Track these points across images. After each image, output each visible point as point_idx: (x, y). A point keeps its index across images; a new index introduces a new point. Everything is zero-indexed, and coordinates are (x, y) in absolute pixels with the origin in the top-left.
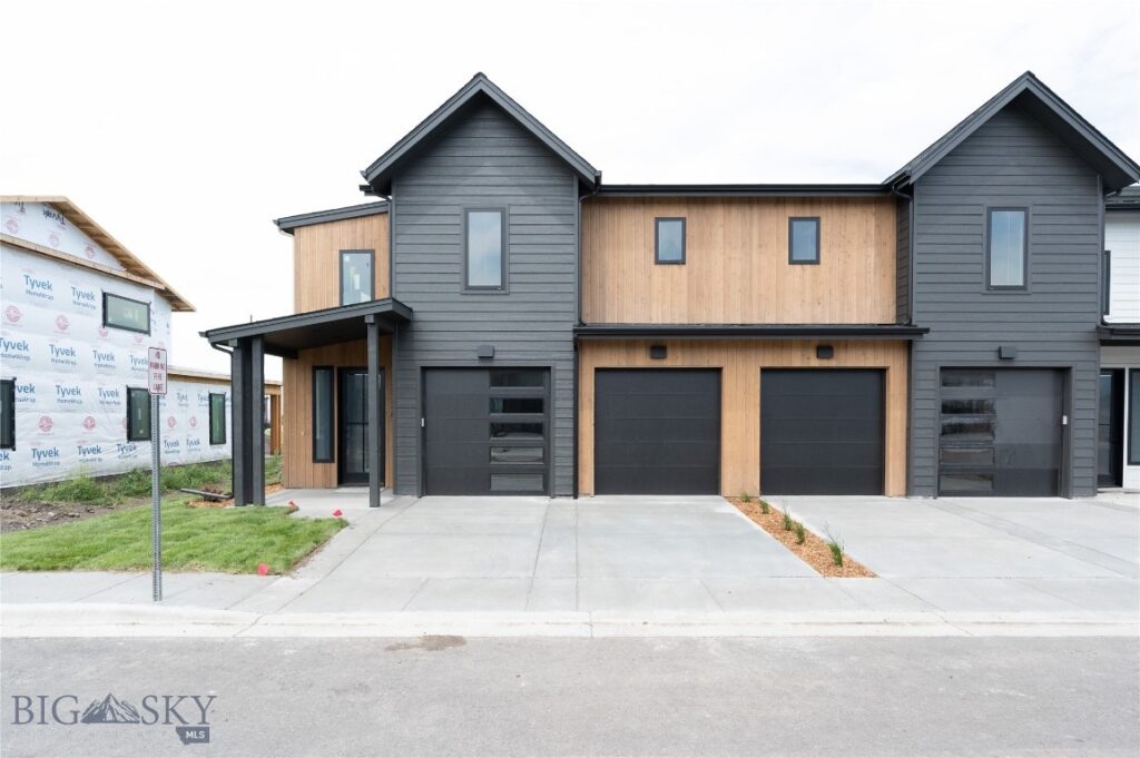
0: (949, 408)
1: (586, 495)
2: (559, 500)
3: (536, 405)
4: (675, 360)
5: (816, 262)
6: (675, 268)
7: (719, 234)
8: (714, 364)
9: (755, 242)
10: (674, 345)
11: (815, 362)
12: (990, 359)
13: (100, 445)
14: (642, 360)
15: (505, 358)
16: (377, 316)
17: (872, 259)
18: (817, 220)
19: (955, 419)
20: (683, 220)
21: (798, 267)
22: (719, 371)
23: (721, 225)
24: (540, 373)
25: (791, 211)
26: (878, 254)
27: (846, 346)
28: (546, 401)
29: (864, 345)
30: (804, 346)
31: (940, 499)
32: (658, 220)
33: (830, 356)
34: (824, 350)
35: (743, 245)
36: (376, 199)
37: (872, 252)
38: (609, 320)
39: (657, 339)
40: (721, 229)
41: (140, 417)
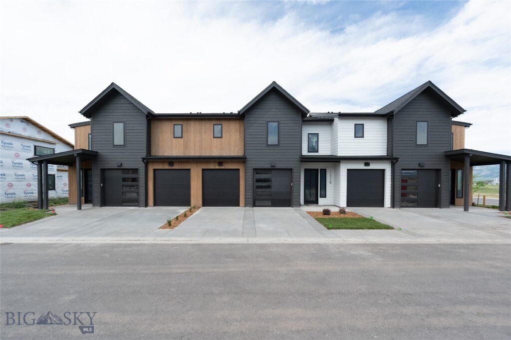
0: (258, 181)
1: (151, 206)
2: (141, 208)
3: (134, 180)
4: (176, 167)
5: (221, 137)
6: (180, 139)
7: (192, 130)
8: (188, 168)
9: (203, 131)
10: (176, 162)
11: (217, 167)
12: (268, 166)
13: (33, 191)
14: (167, 167)
15: (125, 166)
16: (77, 154)
17: (238, 137)
18: (221, 125)
19: (260, 184)
20: (182, 125)
21: (216, 139)
22: (189, 170)
23: (193, 127)
24: (136, 171)
25: (214, 122)
26: (240, 135)
27: (227, 162)
28: (138, 178)
29: (232, 162)
30: (214, 162)
31: (254, 208)
32: (174, 125)
33: (222, 166)
34: (220, 164)
35: (200, 132)
36: (88, 120)
37: (238, 134)
38: (160, 155)
39: (171, 160)
40: (193, 128)
41: (50, 183)
